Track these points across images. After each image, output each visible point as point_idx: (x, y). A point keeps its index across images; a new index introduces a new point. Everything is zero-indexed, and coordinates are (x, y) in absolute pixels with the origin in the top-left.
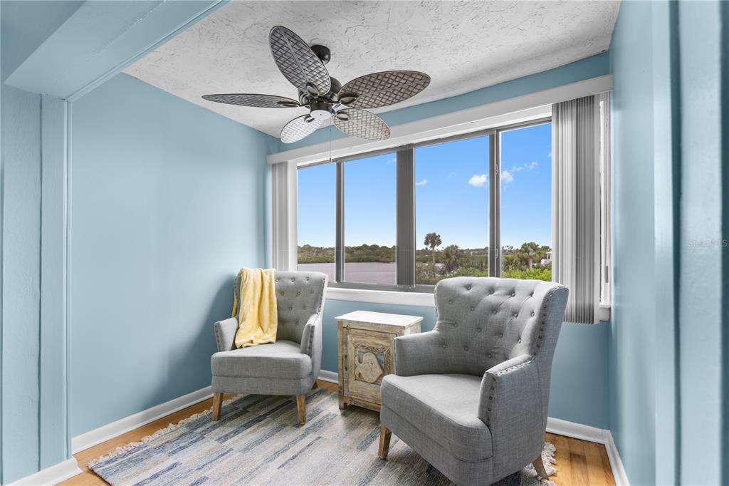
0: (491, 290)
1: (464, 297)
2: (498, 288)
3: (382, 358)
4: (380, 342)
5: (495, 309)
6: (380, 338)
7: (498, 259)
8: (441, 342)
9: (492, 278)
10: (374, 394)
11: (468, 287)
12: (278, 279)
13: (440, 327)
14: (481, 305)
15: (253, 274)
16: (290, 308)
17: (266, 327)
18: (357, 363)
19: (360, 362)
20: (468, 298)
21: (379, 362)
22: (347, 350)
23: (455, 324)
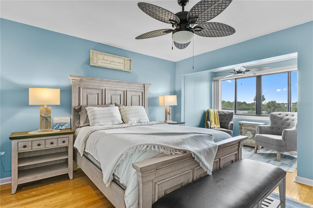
0: (287, 115)
1: (279, 117)
2: (289, 115)
3: (253, 132)
4: (252, 128)
5: (288, 120)
6: (253, 127)
7: (290, 108)
8: (272, 128)
9: (288, 112)
10: (250, 142)
11: (280, 114)
12: (218, 112)
13: (271, 124)
14: (284, 119)
15: (212, 111)
16: (223, 120)
17: (217, 124)
18: (245, 134)
19: (246, 133)
20: (280, 117)
21: (252, 133)
22: (242, 130)
23: (276, 123)
